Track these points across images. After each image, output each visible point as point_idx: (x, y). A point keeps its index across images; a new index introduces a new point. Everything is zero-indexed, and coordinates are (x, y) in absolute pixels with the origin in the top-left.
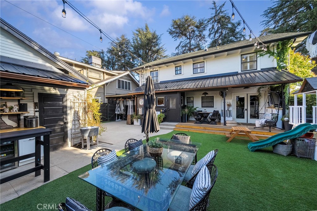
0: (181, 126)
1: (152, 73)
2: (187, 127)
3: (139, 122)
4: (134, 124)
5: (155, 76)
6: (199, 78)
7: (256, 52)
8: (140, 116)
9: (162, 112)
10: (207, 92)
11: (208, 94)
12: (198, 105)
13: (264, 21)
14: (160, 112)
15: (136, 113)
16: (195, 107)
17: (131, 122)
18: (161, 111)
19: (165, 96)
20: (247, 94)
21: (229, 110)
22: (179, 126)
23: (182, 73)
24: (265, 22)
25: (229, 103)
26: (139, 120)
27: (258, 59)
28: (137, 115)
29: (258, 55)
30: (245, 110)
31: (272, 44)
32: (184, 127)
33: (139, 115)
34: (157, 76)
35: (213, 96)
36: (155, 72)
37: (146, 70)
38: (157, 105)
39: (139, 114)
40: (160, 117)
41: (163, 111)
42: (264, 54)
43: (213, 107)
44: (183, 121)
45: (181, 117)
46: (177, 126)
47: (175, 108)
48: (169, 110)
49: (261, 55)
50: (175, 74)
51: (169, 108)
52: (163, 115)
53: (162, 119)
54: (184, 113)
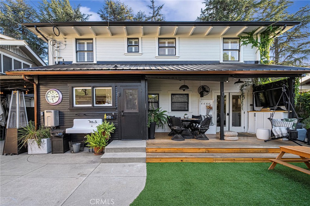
0: (159, 151)
1: (79, 43)
3: (46, 145)
4: (30, 152)
5: (86, 49)
6: (168, 63)
7: (239, 38)
8: (47, 130)
9: (106, 119)
10: (186, 84)
11: (188, 88)
12: (165, 106)
14: (101, 120)
15: (36, 124)
16: (161, 110)
17: (19, 147)
18: (105, 117)
19: (114, 84)
20: (229, 93)
21: (209, 114)
22: (154, 150)
23: (140, 52)
25: (209, 105)
26: (45, 140)
27: (242, 47)
28: (38, 129)
29: (242, 43)
30: (227, 114)
33: (45, 128)
34: (91, 51)
35: (188, 94)
36: (86, 42)
37: (65, 35)
38: (95, 105)
39: (46, 125)
40: (104, 132)
41: (110, 117)
42: (247, 42)
43: (188, 110)
44: (152, 136)
45: (149, 129)
46: (149, 150)
47: (136, 111)
48: (123, 116)
49: (245, 43)
50: (128, 52)
51: (123, 111)
52: (111, 127)
53: (108, 135)
54: (152, 121)
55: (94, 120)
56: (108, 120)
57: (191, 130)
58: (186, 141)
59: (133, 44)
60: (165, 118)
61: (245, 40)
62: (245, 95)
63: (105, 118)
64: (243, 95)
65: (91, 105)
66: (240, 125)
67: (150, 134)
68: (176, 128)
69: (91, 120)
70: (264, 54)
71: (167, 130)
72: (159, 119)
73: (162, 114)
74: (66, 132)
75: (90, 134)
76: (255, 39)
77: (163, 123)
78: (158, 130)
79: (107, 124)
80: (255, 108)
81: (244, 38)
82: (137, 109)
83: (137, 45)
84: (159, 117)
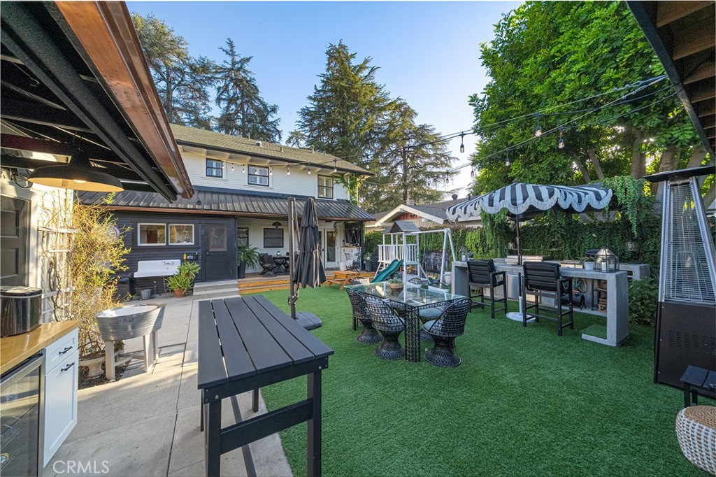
2: (263, 284)
6: (260, 194)
7: (333, 177)
9: (187, 260)
10: (279, 221)
11: (281, 225)
12: (256, 243)
13: (300, 122)
14: (179, 261)
16: (251, 247)
19: (197, 222)
20: (324, 229)
22: (246, 285)
23: (224, 177)
24: (301, 124)
27: (335, 186)
29: (334, 182)
30: (322, 250)
31: (348, 173)
32: (258, 284)
35: (283, 229)
38: (170, 244)
40: (188, 273)
41: (192, 257)
42: (339, 182)
43: (282, 247)
44: (241, 275)
45: (239, 267)
46: (241, 286)
47: (225, 249)
48: (208, 255)
49: (337, 183)
50: (207, 176)
51: (208, 251)
52: (195, 268)
53: (193, 276)
54: (242, 260)
55: (170, 261)
56: (190, 261)
57: (284, 268)
58: (278, 277)
59: (214, 166)
60: (256, 256)
61: (337, 179)
62: (338, 231)
63: (185, 258)
64: (336, 231)
65: (165, 244)
66: (334, 261)
67: (240, 274)
68: (267, 265)
69: (167, 261)
70: (353, 194)
71: (259, 269)
72: (249, 257)
73: (252, 251)
74: (135, 276)
75: (173, 276)
76: (346, 180)
77: (254, 261)
78: (249, 270)
79: (189, 265)
80: (347, 244)
81: (337, 177)
82: (225, 247)
83: (219, 169)
84: (249, 255)
